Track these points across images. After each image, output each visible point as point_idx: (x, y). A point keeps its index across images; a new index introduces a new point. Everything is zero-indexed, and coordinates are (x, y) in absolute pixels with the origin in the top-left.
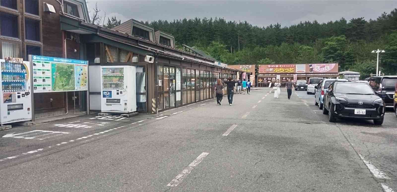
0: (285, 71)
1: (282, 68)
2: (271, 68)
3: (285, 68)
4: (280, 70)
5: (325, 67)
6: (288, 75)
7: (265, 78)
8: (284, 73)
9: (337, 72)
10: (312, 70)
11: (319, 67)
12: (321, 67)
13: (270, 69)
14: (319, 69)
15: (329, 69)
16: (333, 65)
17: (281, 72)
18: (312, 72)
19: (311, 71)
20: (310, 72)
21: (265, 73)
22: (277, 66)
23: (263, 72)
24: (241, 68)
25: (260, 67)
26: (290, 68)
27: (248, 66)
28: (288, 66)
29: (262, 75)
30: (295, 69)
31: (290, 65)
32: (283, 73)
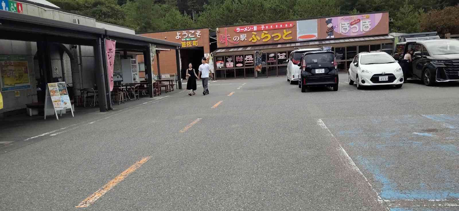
0: (272, 38)
1: (266, 32)
2: (242, 32)
3: (272, 31)
4: (263, 36)
5: (361, 22)
6: (279, 46)
7: (229, 57)
8: (271, 42)
9: (387, 31)
10: (331, 31)
11: (346, 24)
12: (351, 24)
13: (241, 36)
14: (348, 29)
15: (370, 27)
16: (378, 17)
17: (264, 40)
18: (333, 37)
19: (330, 35)
20: (328, 37)
21: (230, 46)
22: (255, 28)
23: (227, 45)
24: (179, 37)
25: (219, 32)
26: (285, 31)
27: (193, 32)
28: (279, 25)
29: (223, 50)
30: (294, 33)
31: (283, 24)
32: (268, 43)
